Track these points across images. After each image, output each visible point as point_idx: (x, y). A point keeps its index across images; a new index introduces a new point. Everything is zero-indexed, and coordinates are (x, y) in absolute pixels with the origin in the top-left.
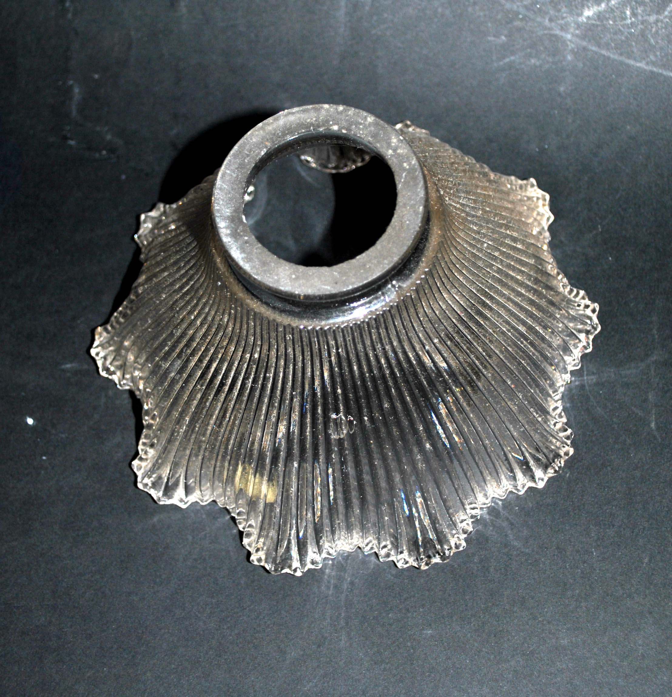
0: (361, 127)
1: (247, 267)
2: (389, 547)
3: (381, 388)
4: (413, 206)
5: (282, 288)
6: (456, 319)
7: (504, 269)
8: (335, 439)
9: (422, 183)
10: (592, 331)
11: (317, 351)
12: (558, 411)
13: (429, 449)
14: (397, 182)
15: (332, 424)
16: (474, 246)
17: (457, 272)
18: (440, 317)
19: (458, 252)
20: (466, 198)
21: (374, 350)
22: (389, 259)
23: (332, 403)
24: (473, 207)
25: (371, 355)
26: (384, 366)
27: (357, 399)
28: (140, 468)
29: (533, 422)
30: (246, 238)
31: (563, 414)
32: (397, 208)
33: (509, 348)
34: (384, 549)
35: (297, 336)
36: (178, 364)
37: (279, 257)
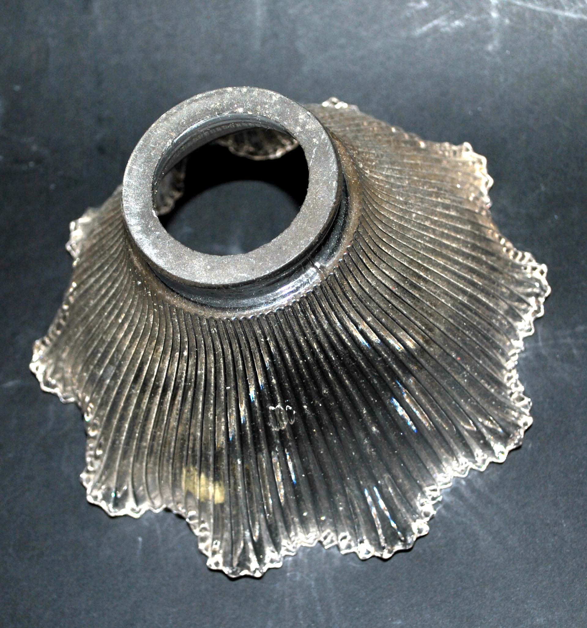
0: (267, 106)
1: (160, 262)
2: (349, 537)
3: (317, 373)
4: (325, 182)
5: (198, 281)
6: (388, 294)
7: (437, 238)
8: (276, 432)
9: (333, 158)
10: (542, 293)
11: (245, 342)
12: (513, 380)
13: (376, 432)
14: (308, 159)
15: (271, 416)
16: (401, 218)
17: (385, 246)
18: (371, 294)
19: (383, 225)
20: (390, 169)
21: (304, 335)
22: (306, 239)
23: (268, 394)
24: (398, 178)
25: (301, 341)
26: (317, 350)
27: (293, 388)
28: (88, 480)
29: (486, 394)
30: (158, 233)
31: (518, 383)
32: (310, 185)
33: (450, 320)
34: (343, 540)
35: (222, 330)
36: (112, 370)
37: (193, 249)
